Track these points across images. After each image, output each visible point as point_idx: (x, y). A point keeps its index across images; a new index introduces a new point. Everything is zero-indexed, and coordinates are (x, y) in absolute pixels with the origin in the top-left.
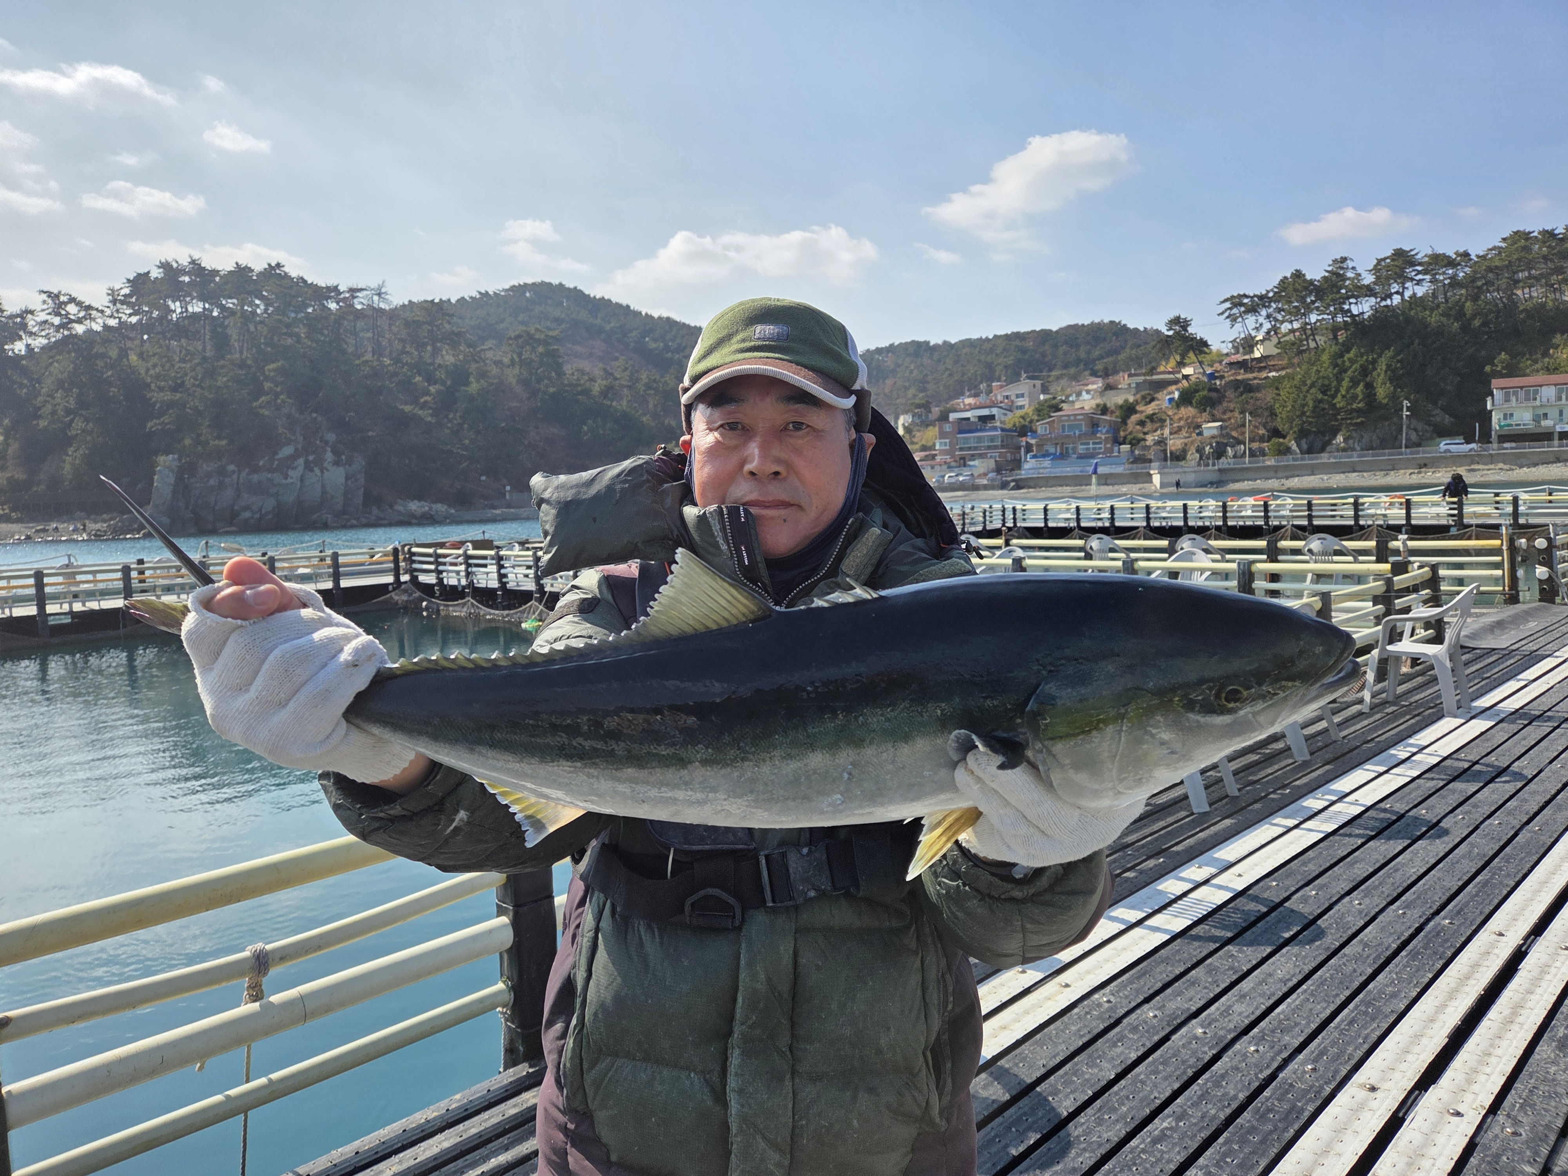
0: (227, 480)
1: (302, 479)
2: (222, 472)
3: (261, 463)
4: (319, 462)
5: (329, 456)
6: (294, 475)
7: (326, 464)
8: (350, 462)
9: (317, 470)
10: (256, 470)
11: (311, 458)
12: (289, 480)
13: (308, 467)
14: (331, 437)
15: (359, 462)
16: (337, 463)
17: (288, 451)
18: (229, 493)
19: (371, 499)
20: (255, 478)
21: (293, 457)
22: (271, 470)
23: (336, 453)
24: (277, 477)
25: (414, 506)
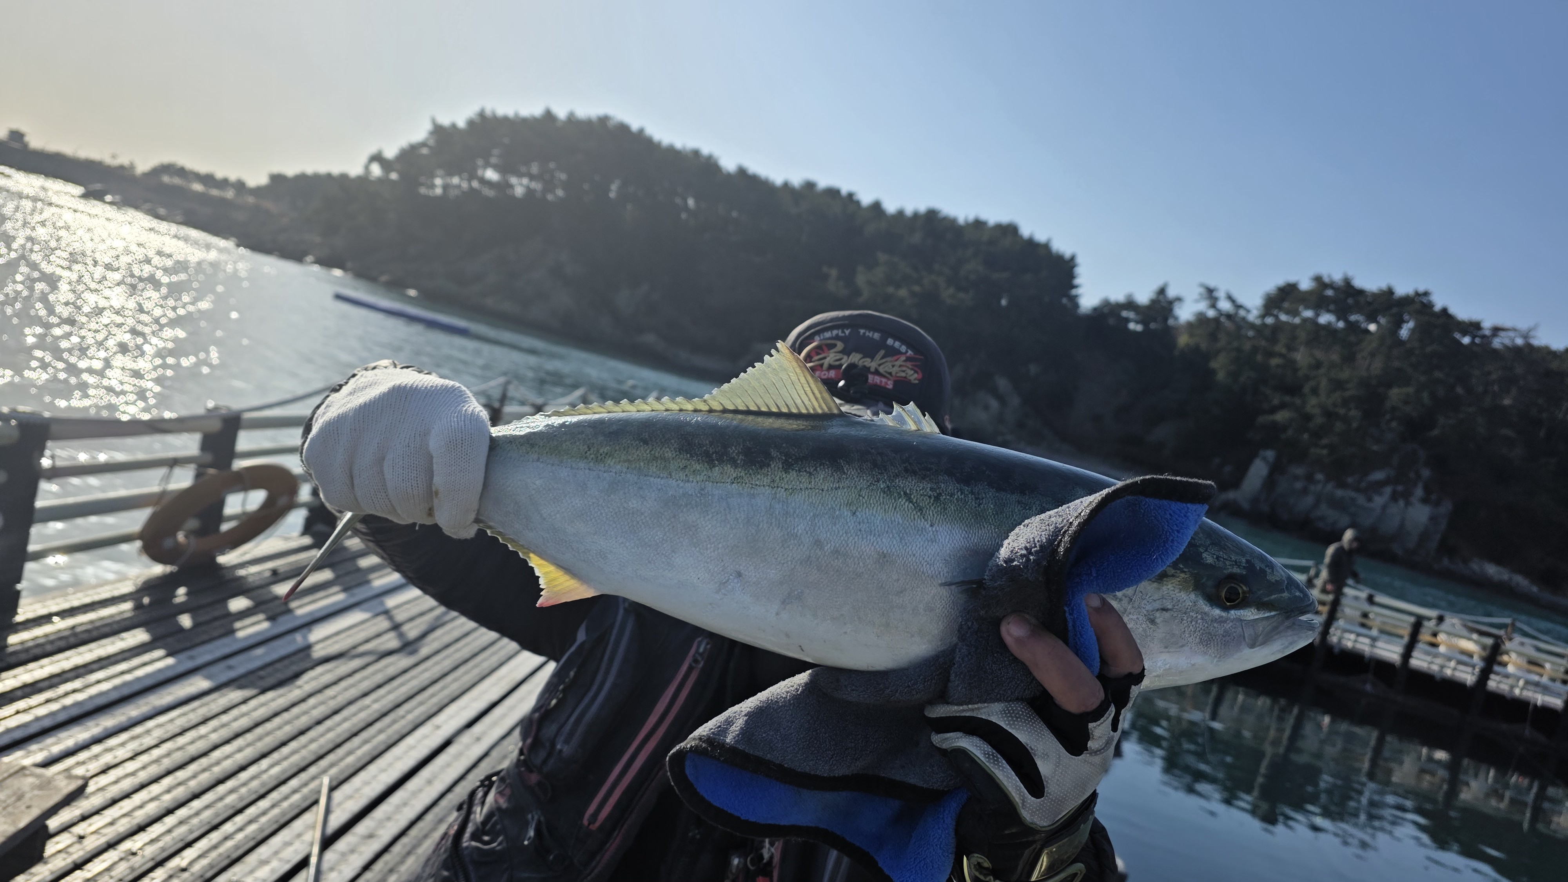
0: (1312, 488)
1: (1384, 507)
2: (1310, 478)
3: (1350, 480)
4: (1406, 496)
5: (1419, 492)
6: (1379, 501)
7: (1414, 500)
8: (1437, 504)
9: (1401, 503)
10: (1342, 485)
11: (1400, 488)
12: (1372, 505)
13: (1394, 497)
14: (1426, 473)
15: (1447, 507)
16: (1425, 501)
17: (1378, 475)
18: (1309, 500)
19: (1446, 548)
20: (1339, 493)
21: (1381, 484)
22: (1357, 490)
23: (1427, 490)
24: (1361, 500)
25: (1492, 570)
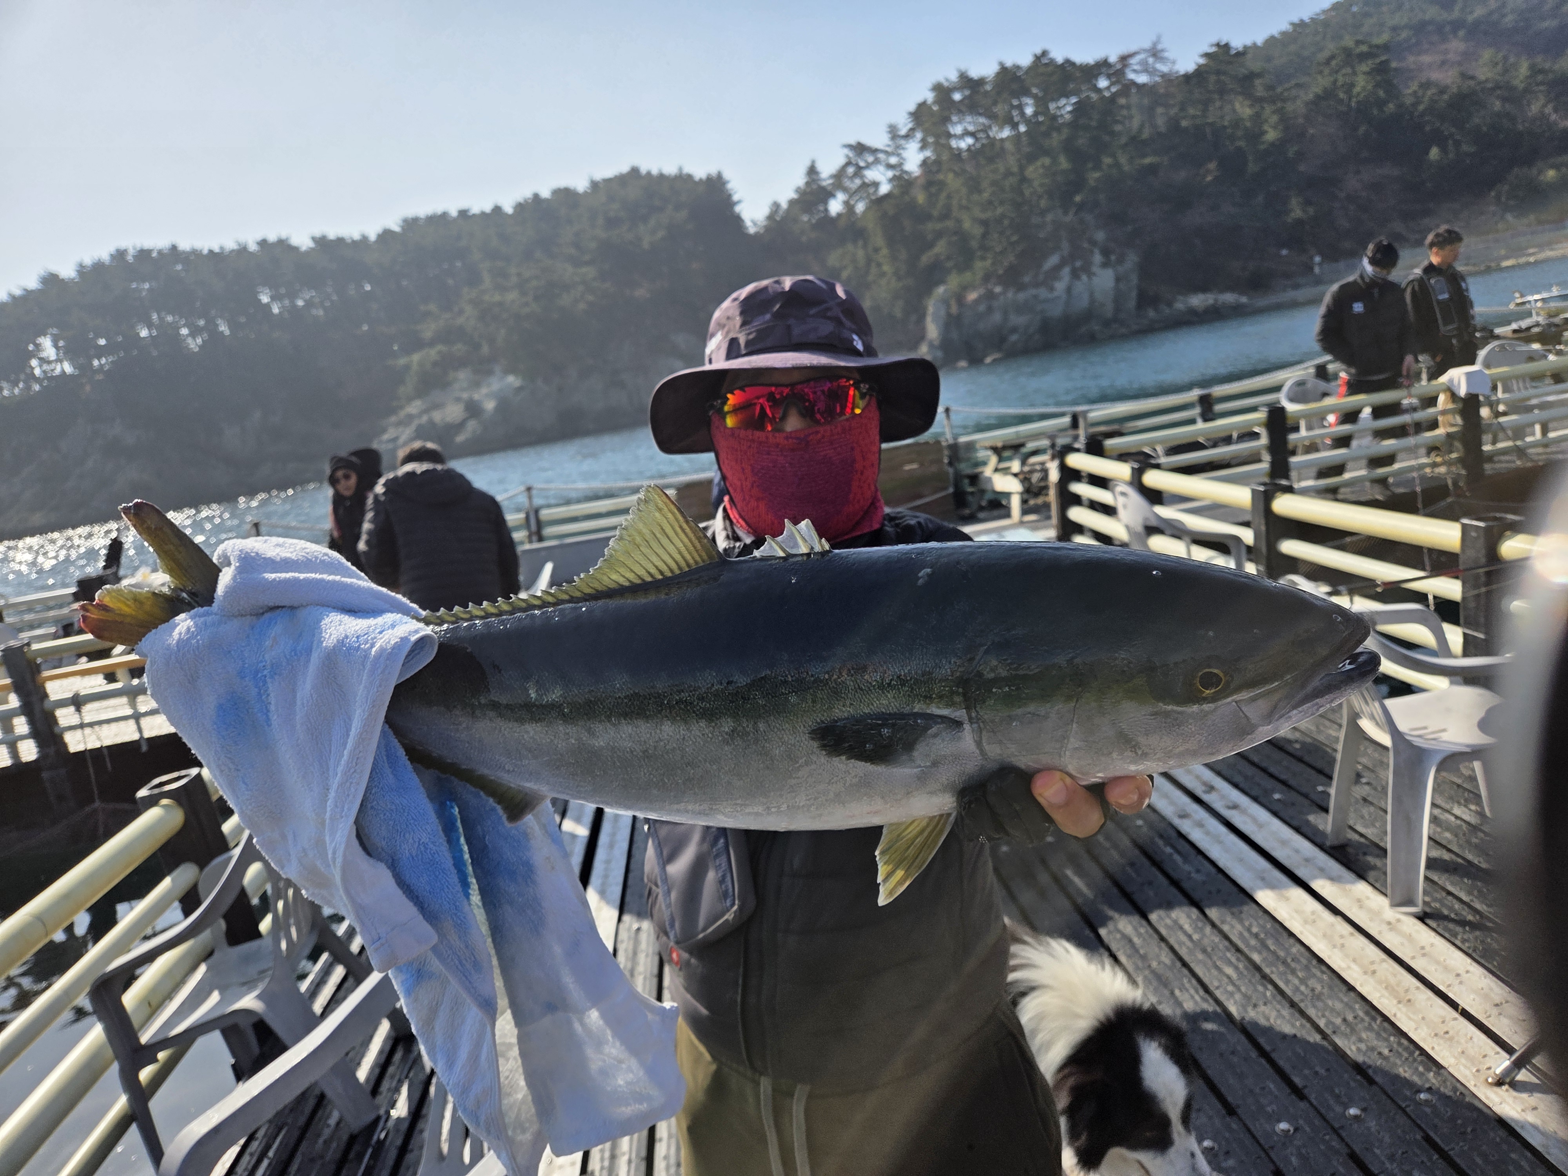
0: (995, 303)
1: (1069, 290)
2: (990, 296)
3: (1027, 279)
4: (1087, 269)
5: (1098, 258)
6: (1060, 286)
7: (1095, 269)
8: (1121, 260)
9: (1084, 278)
10: (1021, 287)
11: (1078, 264)
13: (1075, 275)
14: (1100, 236)
15: (1132, 259)
16: (1105, 265)
17: (1053, 260)
18: (997, 316)
19: (1145, 300)
20: (1022, 296)
21: (1057, 268)
22: (1037, 285)
23: (1106, 253)
24: (1043, 293)
25: (1198, 301)
